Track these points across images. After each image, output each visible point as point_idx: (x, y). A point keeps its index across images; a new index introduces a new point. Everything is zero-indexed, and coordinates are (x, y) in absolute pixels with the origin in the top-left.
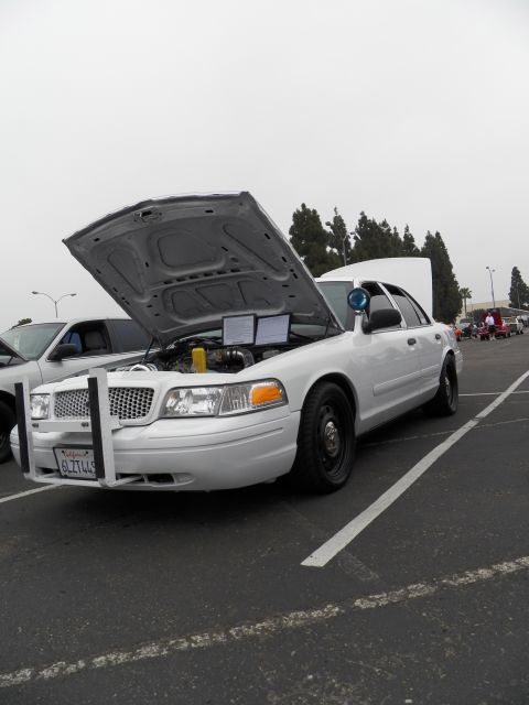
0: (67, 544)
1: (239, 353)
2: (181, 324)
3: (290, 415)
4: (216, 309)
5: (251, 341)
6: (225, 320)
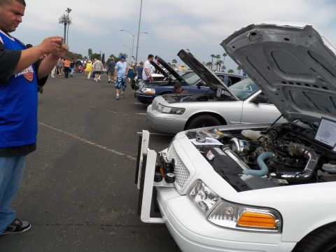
0: (133, 232)
1: (309, 154)
2: (296, 111)
5: (332, 145)
6: (323, 120)
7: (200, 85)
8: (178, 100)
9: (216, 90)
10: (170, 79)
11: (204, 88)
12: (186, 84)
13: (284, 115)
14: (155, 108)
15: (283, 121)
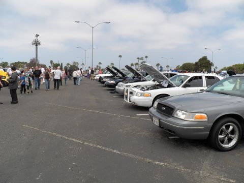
3: (152, 99)
4: (161, 79)
7: (134, 77)
8: (127, 83)
9: (140, 79)
10: (118, 76)
11: (136, 78)
12: (127, 77)
13: (158, 82)
14: (119, 86)
15: (158, 83)
